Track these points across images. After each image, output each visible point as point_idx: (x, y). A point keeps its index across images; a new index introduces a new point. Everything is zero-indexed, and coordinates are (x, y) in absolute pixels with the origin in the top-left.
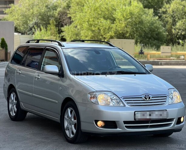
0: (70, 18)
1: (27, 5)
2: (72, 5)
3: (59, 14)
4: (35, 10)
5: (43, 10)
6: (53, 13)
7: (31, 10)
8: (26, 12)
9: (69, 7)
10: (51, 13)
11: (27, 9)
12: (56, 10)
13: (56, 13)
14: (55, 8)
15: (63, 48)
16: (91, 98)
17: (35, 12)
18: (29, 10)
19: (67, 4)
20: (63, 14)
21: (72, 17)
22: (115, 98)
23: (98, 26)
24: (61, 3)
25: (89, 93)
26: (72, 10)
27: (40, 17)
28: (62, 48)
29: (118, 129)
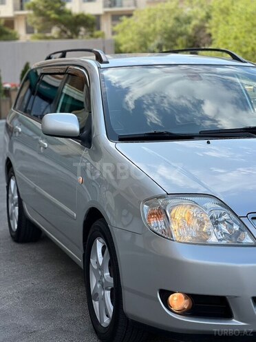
0: (210, 35)
1: (145, 17)
2: (213, 14)
3: (193, 29)
4: (158, 25)
5: (171, 23)
6: (186, 28)
7: (152, 26)
8: (144, 28)
9: (208, 17)
10: (183, 29)
11: (145, 23)
12: (190, 23)
13: (190, 29)
14: (188, 20)
15: (103, 66)
16: (151, 215)
17: (158, 28)
18: (149, 25)
19: (207, 13)
20: (200, 29)
21: (213, 34)
22: (226, 217)
23: (252, 45)
24: (197, 12)
25: (146, 201)
26: (212, 22)
27: (166, 36)
28: (99, 68)
29: (235, 322)
